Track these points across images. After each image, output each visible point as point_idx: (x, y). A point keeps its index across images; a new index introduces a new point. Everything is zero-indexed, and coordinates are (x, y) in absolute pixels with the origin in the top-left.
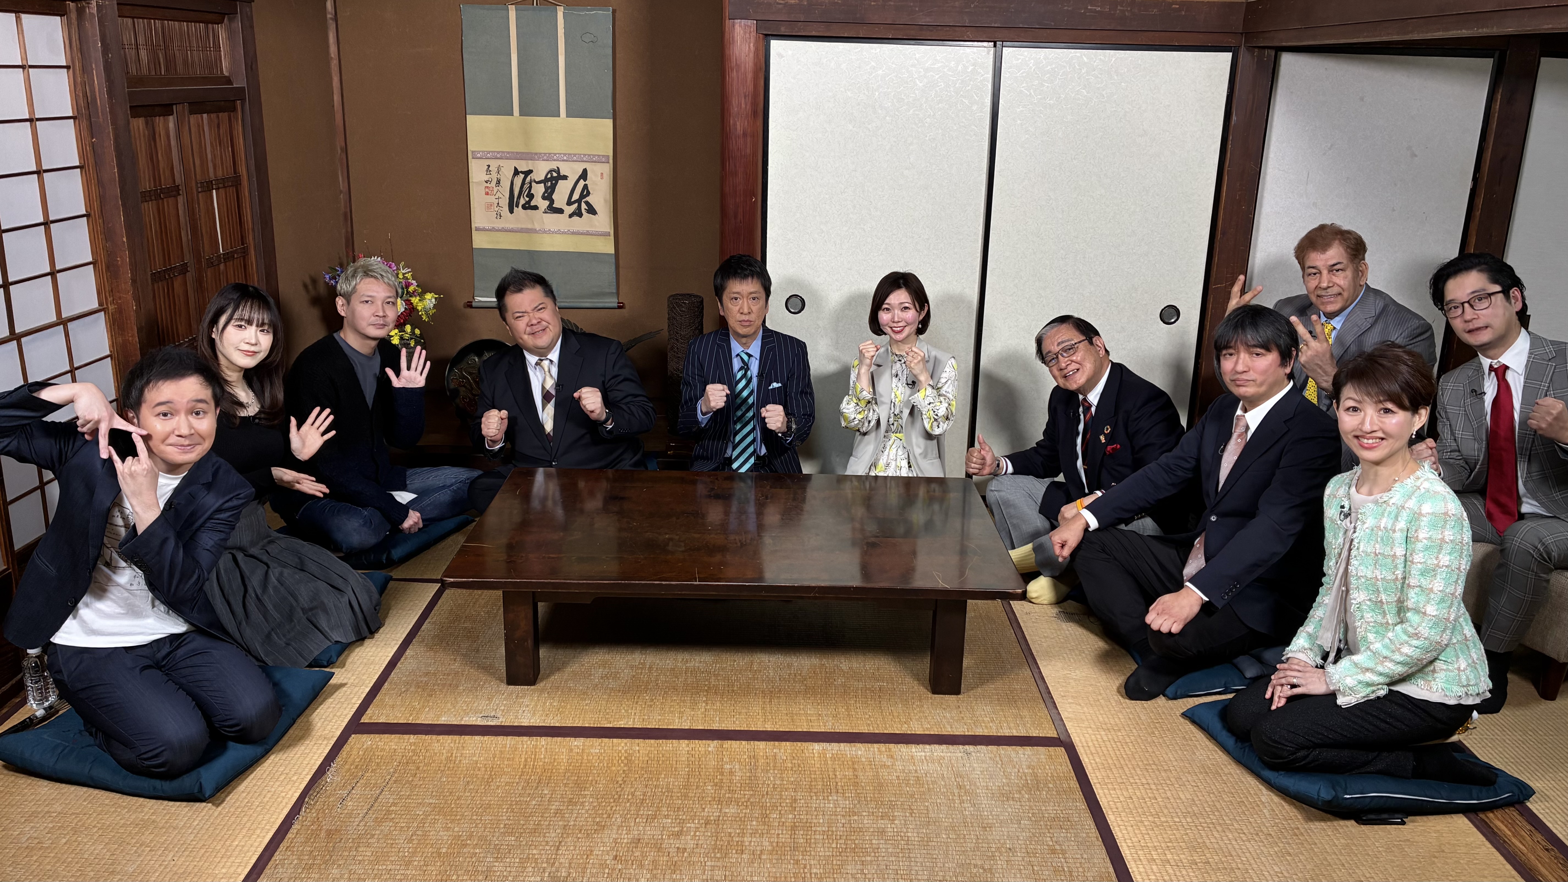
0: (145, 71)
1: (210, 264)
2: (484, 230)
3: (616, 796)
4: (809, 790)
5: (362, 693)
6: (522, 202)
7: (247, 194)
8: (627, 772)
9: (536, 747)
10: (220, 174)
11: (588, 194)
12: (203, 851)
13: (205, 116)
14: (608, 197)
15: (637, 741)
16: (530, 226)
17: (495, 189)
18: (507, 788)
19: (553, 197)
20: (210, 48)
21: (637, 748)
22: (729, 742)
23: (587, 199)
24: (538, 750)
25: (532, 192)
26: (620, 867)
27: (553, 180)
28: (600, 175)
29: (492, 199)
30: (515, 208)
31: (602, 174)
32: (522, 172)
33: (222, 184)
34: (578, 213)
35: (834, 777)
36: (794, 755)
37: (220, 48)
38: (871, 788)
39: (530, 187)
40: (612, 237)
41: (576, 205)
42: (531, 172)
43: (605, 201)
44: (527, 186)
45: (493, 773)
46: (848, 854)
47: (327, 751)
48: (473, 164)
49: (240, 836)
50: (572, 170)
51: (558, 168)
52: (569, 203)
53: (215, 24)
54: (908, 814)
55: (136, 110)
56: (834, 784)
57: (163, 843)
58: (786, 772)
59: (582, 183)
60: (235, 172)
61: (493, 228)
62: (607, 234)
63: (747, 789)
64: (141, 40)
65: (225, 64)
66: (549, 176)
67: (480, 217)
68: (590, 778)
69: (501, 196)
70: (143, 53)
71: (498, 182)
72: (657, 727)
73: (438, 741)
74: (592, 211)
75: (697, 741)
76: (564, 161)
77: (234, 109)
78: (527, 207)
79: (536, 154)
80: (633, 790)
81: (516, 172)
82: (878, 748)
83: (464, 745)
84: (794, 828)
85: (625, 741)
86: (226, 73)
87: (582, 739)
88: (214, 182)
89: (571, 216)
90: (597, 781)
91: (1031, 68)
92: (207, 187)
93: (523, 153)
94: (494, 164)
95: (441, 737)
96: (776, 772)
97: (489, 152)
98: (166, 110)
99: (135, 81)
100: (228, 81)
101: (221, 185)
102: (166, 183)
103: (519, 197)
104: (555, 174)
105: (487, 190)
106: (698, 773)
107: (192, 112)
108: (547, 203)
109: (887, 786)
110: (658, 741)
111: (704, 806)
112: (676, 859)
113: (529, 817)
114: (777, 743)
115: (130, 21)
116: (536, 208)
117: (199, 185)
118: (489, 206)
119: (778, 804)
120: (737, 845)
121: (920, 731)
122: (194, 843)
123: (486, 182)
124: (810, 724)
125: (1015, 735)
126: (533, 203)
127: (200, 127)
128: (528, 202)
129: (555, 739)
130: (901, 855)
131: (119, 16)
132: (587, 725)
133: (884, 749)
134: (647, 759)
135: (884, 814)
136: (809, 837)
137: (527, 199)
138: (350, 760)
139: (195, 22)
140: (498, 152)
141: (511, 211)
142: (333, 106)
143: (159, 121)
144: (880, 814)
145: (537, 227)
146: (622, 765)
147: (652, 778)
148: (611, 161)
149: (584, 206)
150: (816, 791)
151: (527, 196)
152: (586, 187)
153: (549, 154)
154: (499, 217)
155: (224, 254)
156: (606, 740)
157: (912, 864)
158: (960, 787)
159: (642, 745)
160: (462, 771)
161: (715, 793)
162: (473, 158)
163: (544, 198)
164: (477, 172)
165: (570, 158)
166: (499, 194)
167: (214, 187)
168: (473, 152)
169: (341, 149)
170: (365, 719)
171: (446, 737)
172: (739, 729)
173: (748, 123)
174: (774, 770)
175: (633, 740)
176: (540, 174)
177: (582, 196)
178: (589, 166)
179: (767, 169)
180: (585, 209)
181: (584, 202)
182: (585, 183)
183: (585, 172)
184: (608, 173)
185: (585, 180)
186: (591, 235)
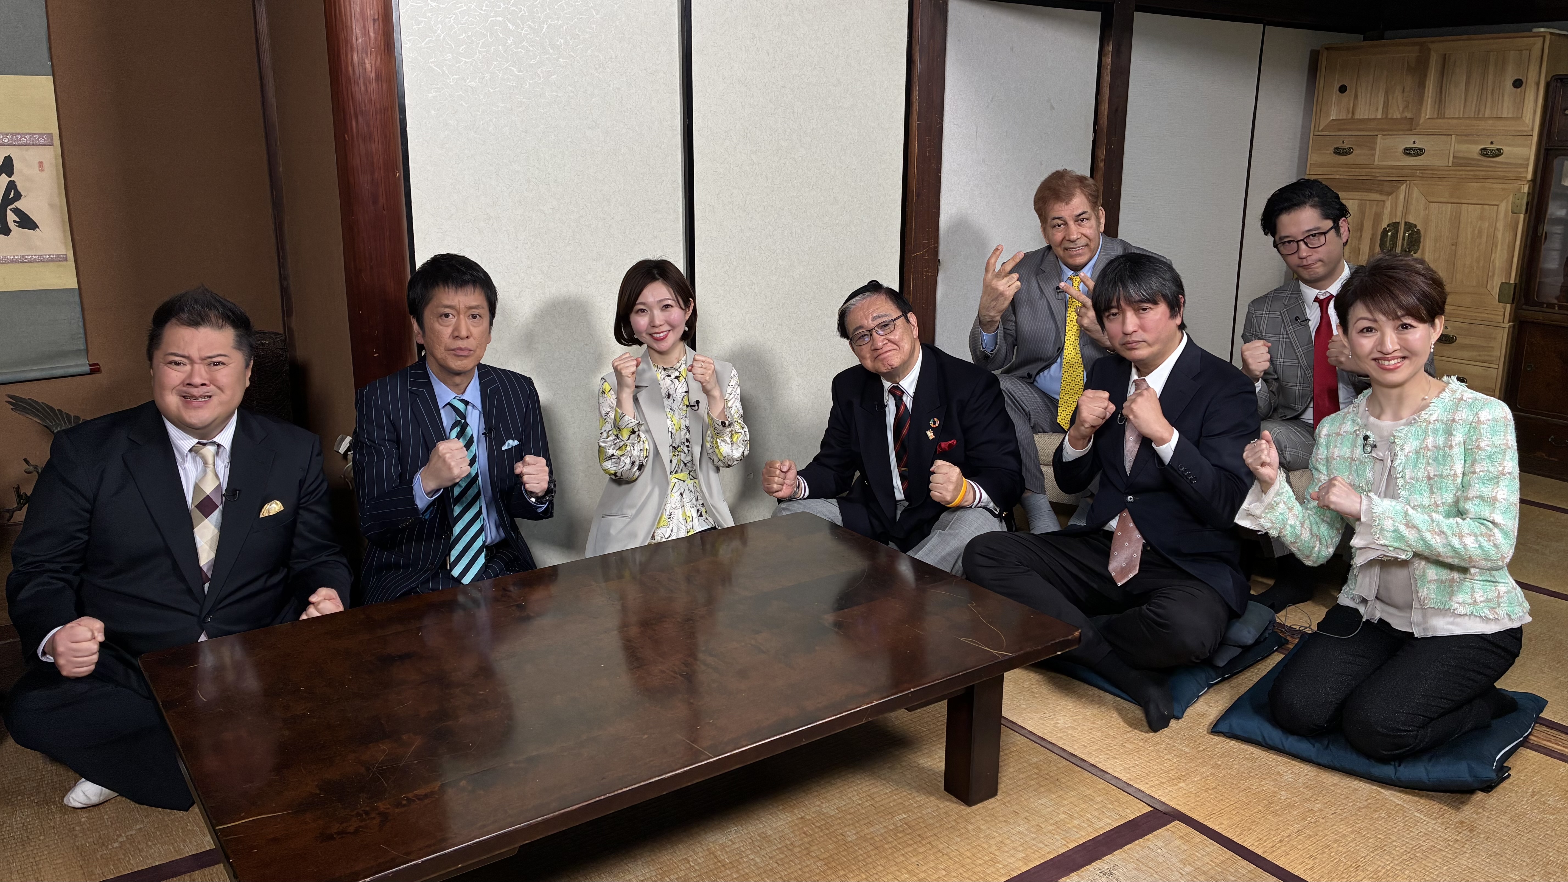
11: (18, 196)
14: (56, 200)
23: (17, 204)
28: (37, 165)
31: (41, 163)
40: (71, 262)
43: (52, 206)
62: (61, 259)
74: (27, 223)
148: (57, 142)
149: (11, 217)
152: (12, 186)
173: (381, 60)
177: (7, 201)
178: (15, 153)
179: (406, 131)
180: (15, 221)
181: (11, 210)
182: (10, 179)
183: (8, 160)
184: (53, 161)
185: (10, 174)
186: (30, 261)
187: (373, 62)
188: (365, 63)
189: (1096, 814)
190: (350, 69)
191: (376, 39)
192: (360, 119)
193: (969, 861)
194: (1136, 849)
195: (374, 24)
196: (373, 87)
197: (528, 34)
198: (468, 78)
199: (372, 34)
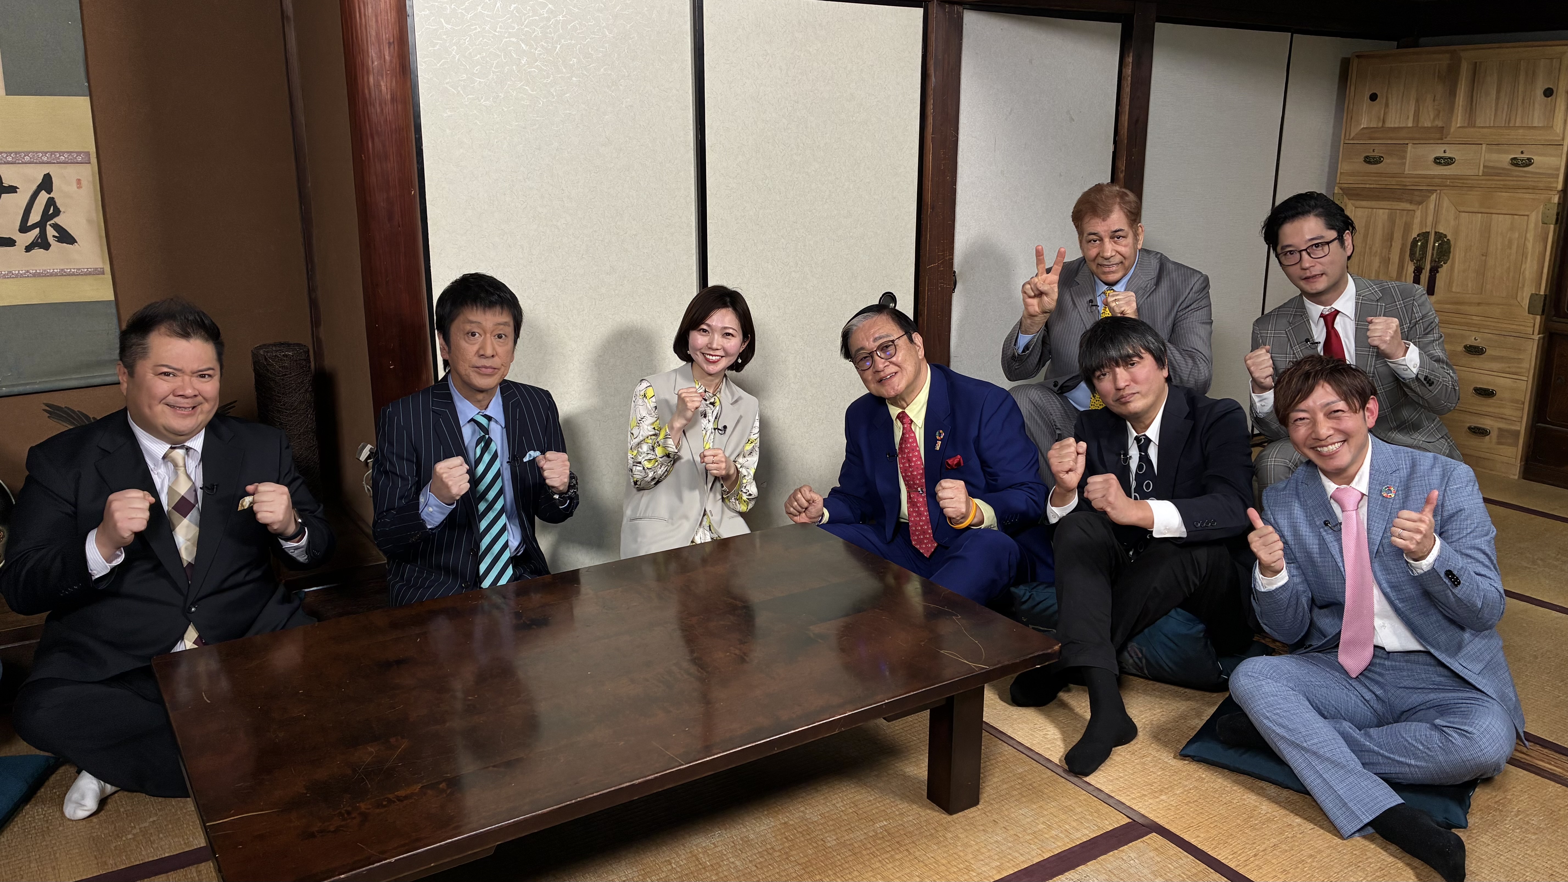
11: (57, 212)
14: (94, 215)
23: (56, 220)
28: (75, 183)
31: (79, 181)
34: (42, 243)
40: (109, 276)
41: (37, 231)
43: (89, 221)
50: (22, 178)
52: (24, 228)
59: (43, 197)
62: (97, 272)
74: (65, 237)
89: (28, 249)
148: (94, 160)
149: (51, 232)
152: (51, 202)
165: (15, 159)
177: (47, 216)
178: (52, 170)
179: (422, 150)
180: (54, 236)
181: (50, 225)
182: (49, 196)
183: (47, 179)
184: (91, 179)
185: (49, 191)
186: (69, 275)
187: (389, 85)
188: (380, 86)
189: (1075, 824)
190: (366, 91)
191: (391, 61)
192: (376, 139)
193: (943, 868)
194: (1111, 860)
195: (389, 48)
196: (388, 108)
197: (540, 54)
198: (482, 98)
199: (387, 58)
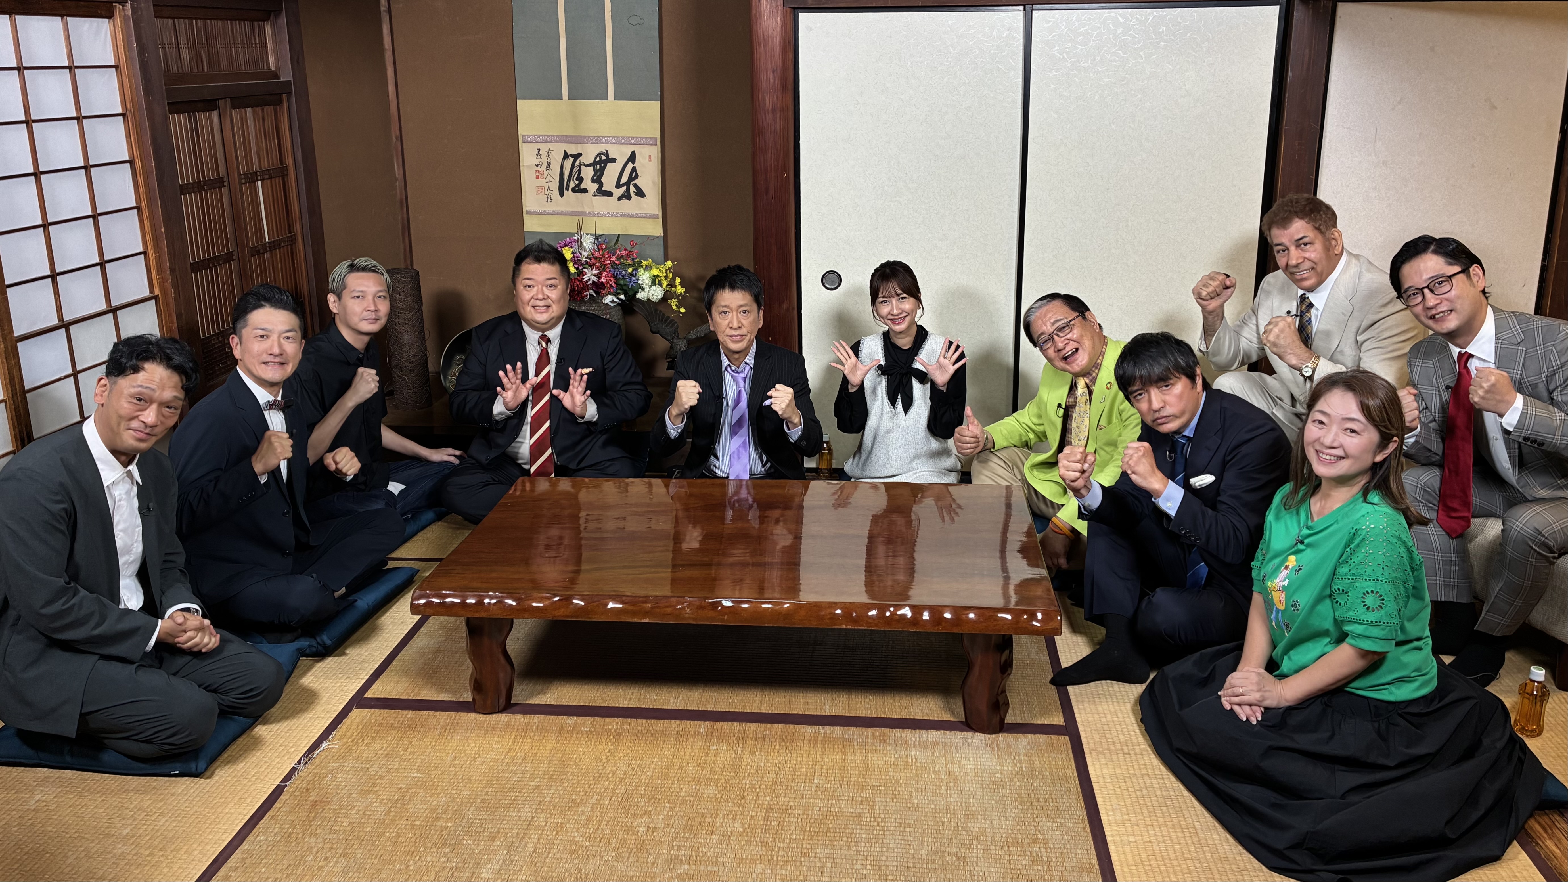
0: (187, 69)
1: (256, 252)
2: (535, 213)
3: (597, 775)
4: (792, 773)
5: (371, 669)
6: (572, 185)
7: (294, 184)
8: (613, 751)
9: (528, 724)
10: (265, 165)
11: (637, 176)
12: (194, 817)
13: (249, 110)
14: (656, 179)
15: (629, 720)
16: (580, 209)
17: (546, 173)
18: (491, 764)
19: (603, 180)
20: (256, 44)
21: (628, 727)
22: (721, 723)
23: (636, 181)
24: (529, 727)
25: (581, 175)
26: (587, 843)
27: (602, 162)
28: (648, 158)
29: (542, 182)
30: (565, 192)
31: (650, 156)
32: (572, 156)
33: (268, 175)
34: (627, 196)
35: (821, 760)
36: (784, 737)
37: (266, 44)
38: (857, 772)
39: (580, 171)
40: (661, 220)
41: (625, 188)
42: (580, 155)
43: (654, 183)
44: (576, 169)
45: (481, 749)
46: (820, 838)
47: (327, 725)
48: (524, 148)
49: (231, 805)
50: (620, 153)
51: (607, 151)
52: (618, 186)
53: (261, 21)
54: (888, 800)
55: (175, 107)
56: (820, 767)
57: (160, 809)
58: (772, 754)
59: (630, 165)
60: (281, 163)
61: (544, 211)
62: (655, 217)
63: (729, 770)
64: (182, 39)
65: (271, 59)
66: (598, 159)
67: (531, 201)
68: (575, 756)
69: (551, 179)
70: (185, 53)
71: (549, 165)
72: (651, 707)
73: (435, 717)
74: (640, 193)
75: (688, 722)
76: (611, 144)
77: (280, 103)
78: (577, 190)
79: (585, 137)
80: (614, 769)
81: (566, 156)
82: (873, 733)
83: (459, 721)
84: (769, 809)
85: (617, 720)
86: (273, 68)
87: (575, 718)
88: (258, 174)
89: (620, 199)
90: (581, 759)
91: (1063, 30)
92: (251, 178)
93: (572, 136)
94: (544, 148)
95: (438, 713)
96: (762, 753)
97: (539, 136)
98: (210, 105)
99: (171, 78)
100: (275, 75)
101: (267, 177)
102: (210, 175)
103: (569, 180)
104: (604, 158)
105: (538, 174)
106: (683, 753)
107: (234, 107)
108: (596, 186)
109: (874, 771)
110: (649, 721)
111: (682, 786)
112: (645, 838)
113: (507, 792)
114: (769, 725)
115: (170, 21)
116: (585, 191)
117: (243, 177)
118: (540, 190)
119: (757, 786)
120: (709, 826)
121: (919, 717)
122: (188, 809)
123: (537, 166)
124: (807, 707)
125: (1018, 722)
126: (582, 187)
127: (243, 119)
128: (578, 186)
129: (548, 717)
130: (874, 841)
131: (156, 17)
132: (582, 704)
133: (878, 734)
134: (635, 738)
135: (864, 799)
136: (782, 819)
137: (577, 182)
138: (349, 734)
139: (239, 20)
140: (548, 136)
141: (562, 195)
142: (388, 96)
143: (203, 116)
144: (860, 799)
145: (587, 210)
146: (610, 744)
147: (636, 758)
148: (659, 143)
149: (632, 189)
150: (799, 773)
151: (576, 179)
152: (634, 169)
153: (598, 137)
154: (549, 200)
155: (269, 243)
156: (599, 719)
157: (884, 849)
158: (949, 773)
159: (632, 724)
160: (451, 746)
161: (696, 774)
162: (524, 142)
163: (593, 181)
164: (528, 156)
165: (619, 141)
166: (549, 178)
167: (259, 178)
168: (523, 136)
169: (397, 138)
170: (369, 695)
171: (443, 713)
172: (733, 710)
173: (777, 97)
174: (760, 751)
175: (625, 720)
176: (589, 156)
177: (631, 179)
178: (637, 149)
179: (799, 144)
180: (634, 192)
181: (632, 184)
182: (633, 166)
183: (633, 154)
184: (656, 155)
185: (633, 162)
186: (640, 217)
187: (771, 99)
188: (765, 100)
196: (770, 116)
